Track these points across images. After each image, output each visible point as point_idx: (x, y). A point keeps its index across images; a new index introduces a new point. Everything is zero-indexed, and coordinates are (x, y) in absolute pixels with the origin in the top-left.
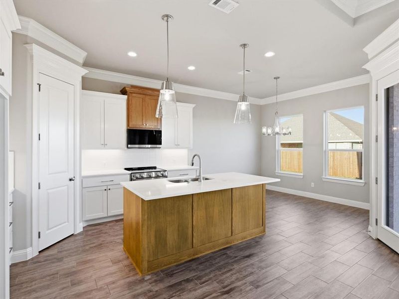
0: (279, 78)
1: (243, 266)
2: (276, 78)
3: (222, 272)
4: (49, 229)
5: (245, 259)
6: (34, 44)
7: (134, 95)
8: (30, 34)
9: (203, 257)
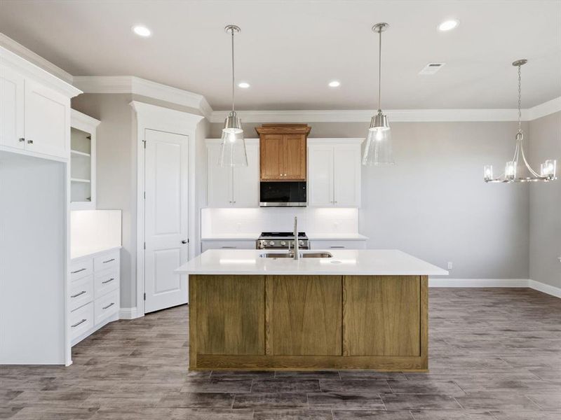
0: (523, 62)
1: (320, 408)
2: (520, 63)
3: (278, 404)
4: (156, 293)
5: (337, 400)
6: (134, 101)
7: (267, 136)
8: (134, 91)
9: (278, 373)
